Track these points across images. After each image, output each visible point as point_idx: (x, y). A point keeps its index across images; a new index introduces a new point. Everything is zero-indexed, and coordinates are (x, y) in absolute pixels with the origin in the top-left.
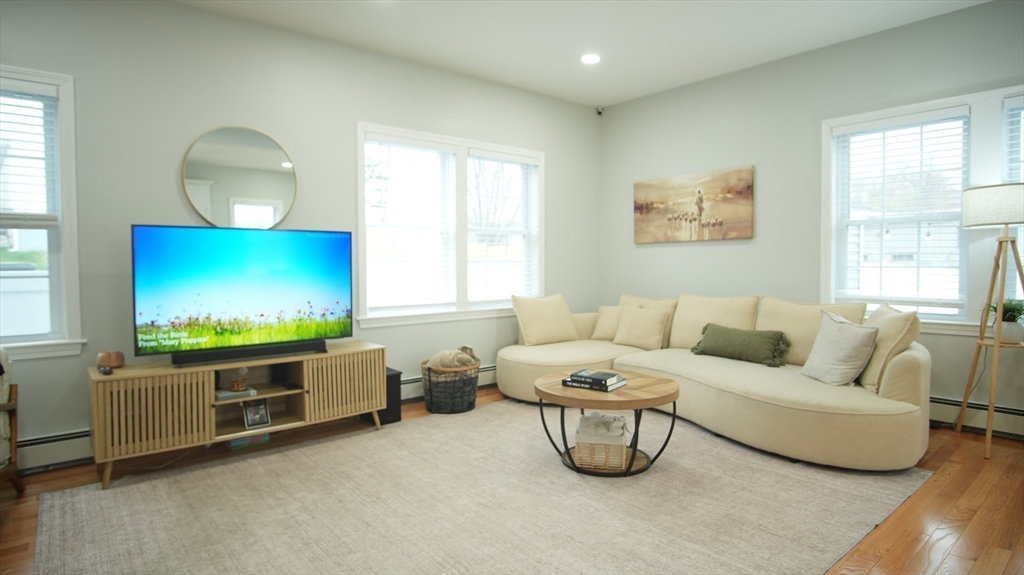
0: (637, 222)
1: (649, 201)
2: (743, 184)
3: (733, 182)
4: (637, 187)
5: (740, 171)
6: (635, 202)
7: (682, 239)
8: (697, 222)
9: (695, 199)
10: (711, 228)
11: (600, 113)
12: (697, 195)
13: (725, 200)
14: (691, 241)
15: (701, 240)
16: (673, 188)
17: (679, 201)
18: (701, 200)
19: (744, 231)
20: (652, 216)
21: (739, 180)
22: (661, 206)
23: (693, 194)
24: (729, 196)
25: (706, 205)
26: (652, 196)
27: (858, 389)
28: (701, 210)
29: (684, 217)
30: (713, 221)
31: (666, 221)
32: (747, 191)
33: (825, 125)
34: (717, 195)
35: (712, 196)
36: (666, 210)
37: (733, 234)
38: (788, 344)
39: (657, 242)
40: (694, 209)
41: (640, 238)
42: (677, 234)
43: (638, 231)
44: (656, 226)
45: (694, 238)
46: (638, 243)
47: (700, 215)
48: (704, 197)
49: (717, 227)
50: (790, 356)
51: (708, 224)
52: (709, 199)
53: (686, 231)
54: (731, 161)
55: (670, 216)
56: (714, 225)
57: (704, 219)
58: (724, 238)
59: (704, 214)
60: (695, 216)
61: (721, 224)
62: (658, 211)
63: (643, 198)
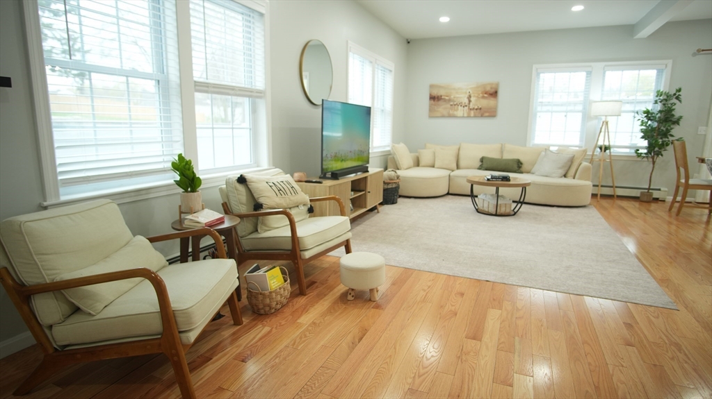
0: (431, 106)
1: (439, 94)
2: (493, 91)
3: (488, 89)
4: (432, 86)
5: (492, 84)
6: (430, 95)
7: (458, 115)
8: (467, 108)
9: (467, 96)
10: (475, 111)
11: (409, 42)
12: (468, 94)
13: (483, 97)
14: (463, 117)
15: (469, 116)
16: (454, 89)
17: (457, 96)
18: (470, 96)
19: (491, 113)
20: (440, 102)
21: (491, 88)
22: (447, 98)
23: (466, 93)
24: (486, 95)
25: (472, 99)
26: (442, 92)
27: (565, 179)
28: (470, 101)
29: (460, 104)
30: (476, 107)
31: (449, 106)
32: (494, 94)
33: (535, 67)
34: (479, 95)
35: (476, 95)
36: (450, 100)
37: (487, 114)
38: (521, 164)
39: (443, 116)
40: (466, 101)
41: (432, 114)
42: (455, 113)
43: (431, 110)
44: (442, 108)
45: (465, 115)
46: (430, 117)
47: (469, 104)
48: (472, 95)
49: (478, 111)
50: (522, 169)
51: (474, 109)
52: (474, 96)
53: (461, 111)
54: (488, 78)
55: (452, 103)
56: (477, 109)
57: (471, 106)
58: (482, 116)
59: (471, 104)
60: (466, 104)
61: (480, 109)
62: (445, 100)
63: (435, 93)
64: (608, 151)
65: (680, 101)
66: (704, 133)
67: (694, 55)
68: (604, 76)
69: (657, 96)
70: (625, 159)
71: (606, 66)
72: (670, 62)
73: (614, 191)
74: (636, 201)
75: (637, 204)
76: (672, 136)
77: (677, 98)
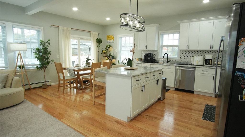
64: (24, 69)
65: (50, 45)
66: (58, 57)
67: (50, 27)
68: (13, 30)
69: (41, 42)
70: (32, 71)
71: (13, 25)
72: (42, 28)
73: (30, 86)
74: (41, 89)
75: (41, 90)
76: (49, 59)
77: (49, 44)
